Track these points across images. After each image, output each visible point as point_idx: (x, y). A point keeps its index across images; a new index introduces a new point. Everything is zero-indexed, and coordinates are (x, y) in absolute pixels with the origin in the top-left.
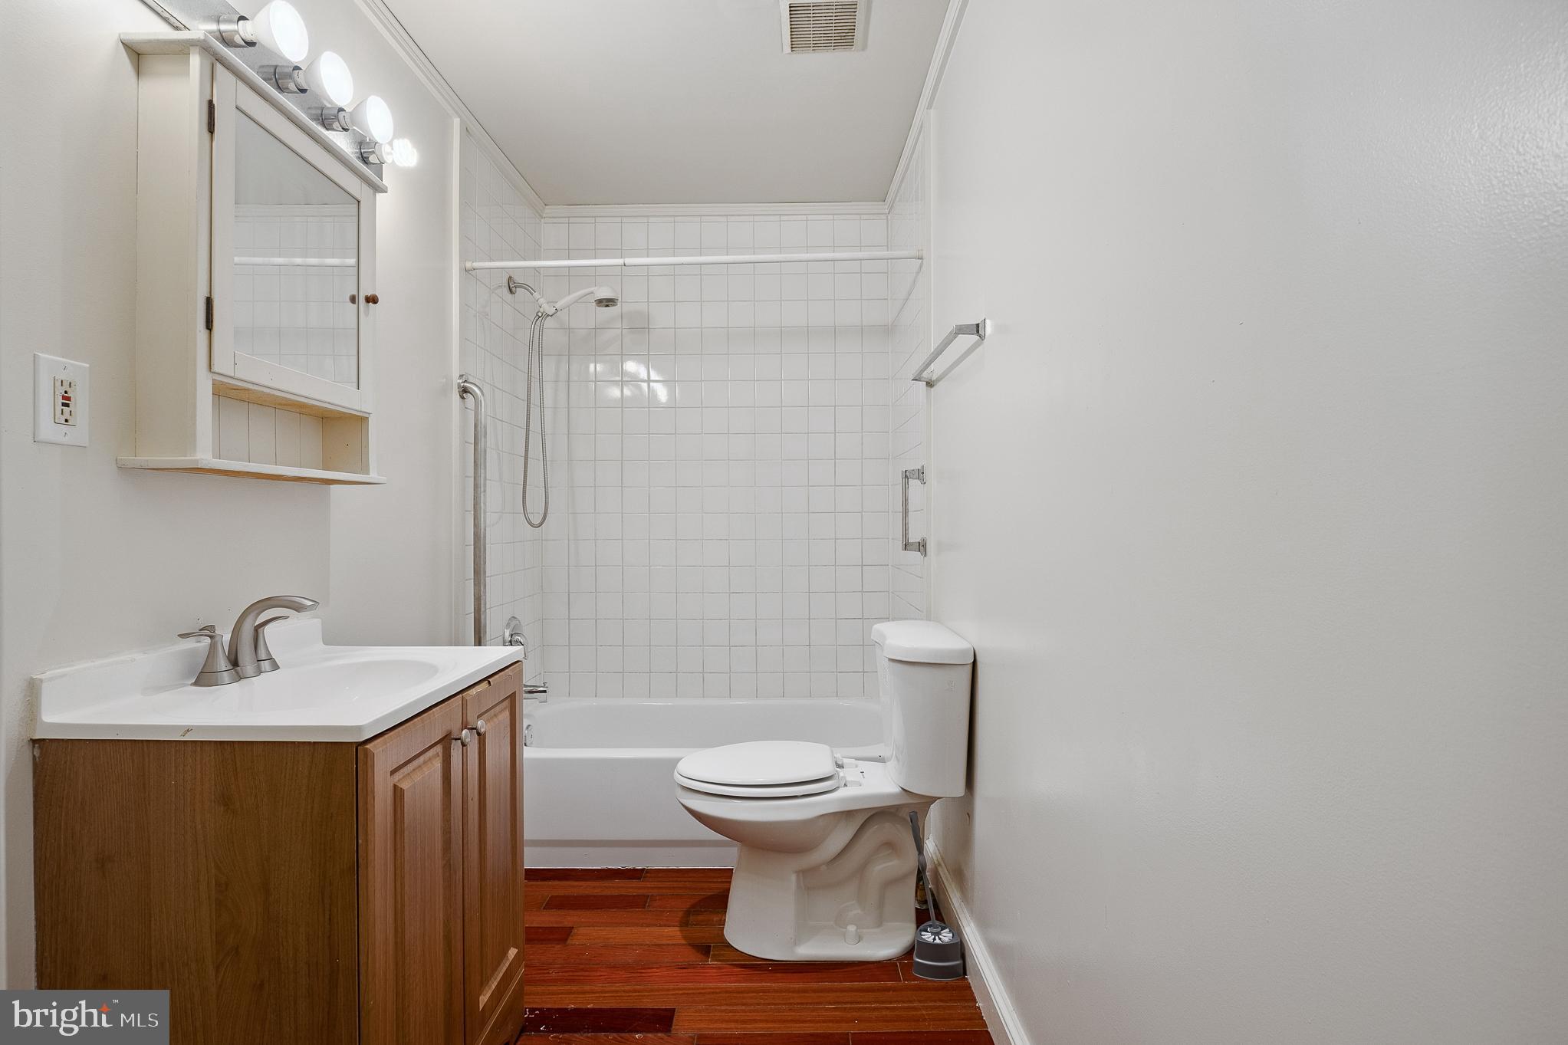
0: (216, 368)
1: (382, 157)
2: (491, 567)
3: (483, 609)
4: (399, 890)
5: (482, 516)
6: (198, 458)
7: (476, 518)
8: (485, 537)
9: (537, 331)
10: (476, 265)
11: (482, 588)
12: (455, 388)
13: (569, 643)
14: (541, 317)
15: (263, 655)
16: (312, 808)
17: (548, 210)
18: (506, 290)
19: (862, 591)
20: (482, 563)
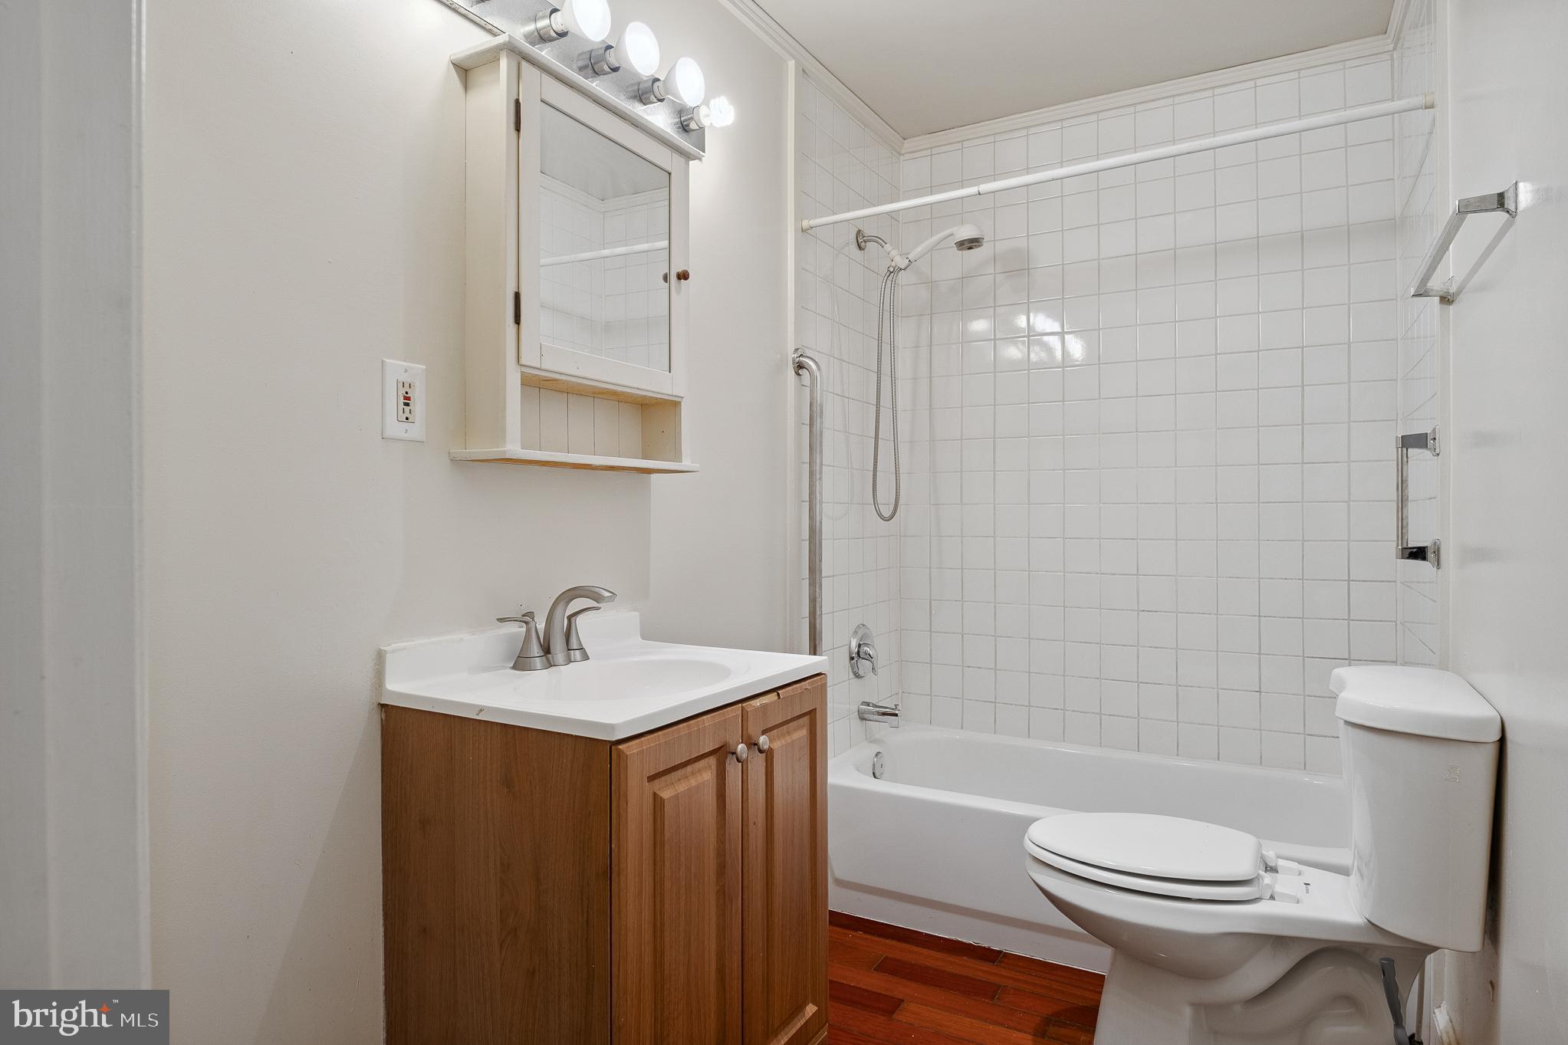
0: (523, 361)
1: (701, 122)
2: (827, 567)
3: (818, 613)
4: (658, 907)
5: (818, 506)
6: (506, 449)
7: (812, 510)
8: (821, 531)
9: (888, 291)
10: (813, 222)
11: (817, 589)
12: (790, 362)
13: (931, 660)
14: (893, 272)
15: (574, 644)
16: (574, 802)
17: (908, 145)
18: (854, 246)
19: (1349, 619)
20: (817, 560)
